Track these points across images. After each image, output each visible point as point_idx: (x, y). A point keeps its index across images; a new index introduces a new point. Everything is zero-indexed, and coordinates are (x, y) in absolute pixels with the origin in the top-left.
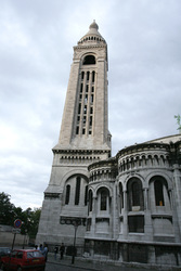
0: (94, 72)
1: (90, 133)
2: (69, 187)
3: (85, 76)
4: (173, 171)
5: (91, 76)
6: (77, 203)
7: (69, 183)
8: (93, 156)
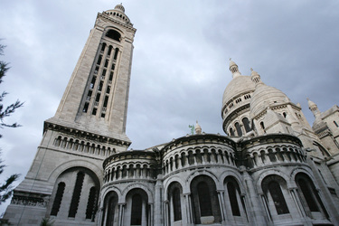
0: (117, 50)
1: (103, 115)
2: (62, 186)
3: (107, 49)
4: (242, 173)
5: (113, 52)
6: (72, 213)
7: (63, 180)
8: (107, 145)
